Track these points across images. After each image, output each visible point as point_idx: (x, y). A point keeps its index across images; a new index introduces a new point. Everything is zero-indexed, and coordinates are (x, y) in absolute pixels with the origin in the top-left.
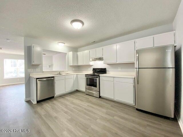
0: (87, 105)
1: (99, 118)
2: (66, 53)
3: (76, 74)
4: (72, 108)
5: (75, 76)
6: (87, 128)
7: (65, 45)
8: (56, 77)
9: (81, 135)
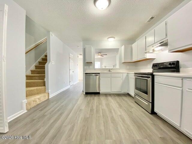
0: (120, 114)
1: (114, 139)
2: (119, 49)
3: (127, 72)
4: (101, 109)
5: (125, 75)
6: (86, 139)
7: (115, 39)
8: (101, 74)
9: (73, 140)
